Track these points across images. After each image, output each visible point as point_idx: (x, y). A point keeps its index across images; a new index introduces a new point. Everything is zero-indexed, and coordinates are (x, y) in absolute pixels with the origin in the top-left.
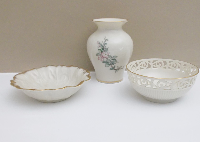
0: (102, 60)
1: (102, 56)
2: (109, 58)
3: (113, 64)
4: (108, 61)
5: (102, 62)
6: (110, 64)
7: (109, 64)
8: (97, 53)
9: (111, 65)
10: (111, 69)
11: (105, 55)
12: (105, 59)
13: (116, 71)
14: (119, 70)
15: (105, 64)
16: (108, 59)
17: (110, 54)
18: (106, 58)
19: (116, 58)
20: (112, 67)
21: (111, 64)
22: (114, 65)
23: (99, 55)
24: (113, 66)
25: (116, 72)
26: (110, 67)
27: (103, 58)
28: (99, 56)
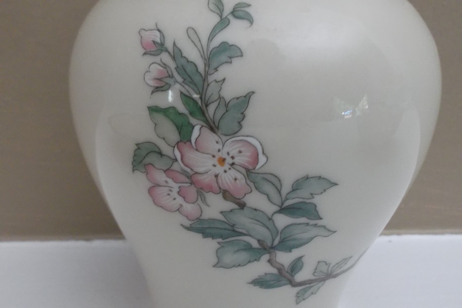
0: (188, 208)
1: (191, 178)
2: (255, 200)
3: (286, 244)
4: (243, 220)
5: (190, 229)
6: (255, 244)
7: (248, 248)
8: (139, 146)
9: (266, 257)
10: (261, 283)
11: (219, 169)
12: (215, 207)
13: (305, 291)
14: (330, 283)
15: (211, 245)
16: (242, 206)
17: (262, 159)
18: (226, 194)
19: (317, 200)
20: (274, 271)
21: (266, 249)
22: (296, 253)
23: (160, 163)
24: (285, 258)
25: (300, 298)
26: (261, 267)
27: (192, 191)
28: (161, 177)
